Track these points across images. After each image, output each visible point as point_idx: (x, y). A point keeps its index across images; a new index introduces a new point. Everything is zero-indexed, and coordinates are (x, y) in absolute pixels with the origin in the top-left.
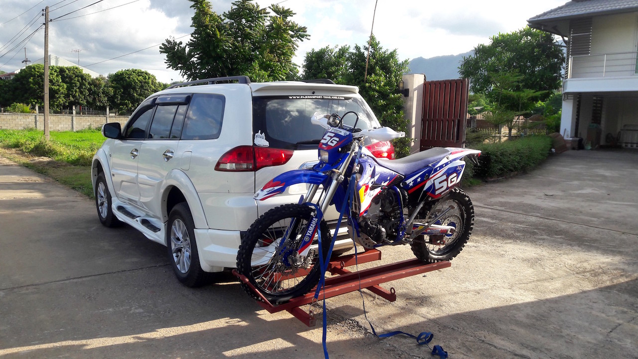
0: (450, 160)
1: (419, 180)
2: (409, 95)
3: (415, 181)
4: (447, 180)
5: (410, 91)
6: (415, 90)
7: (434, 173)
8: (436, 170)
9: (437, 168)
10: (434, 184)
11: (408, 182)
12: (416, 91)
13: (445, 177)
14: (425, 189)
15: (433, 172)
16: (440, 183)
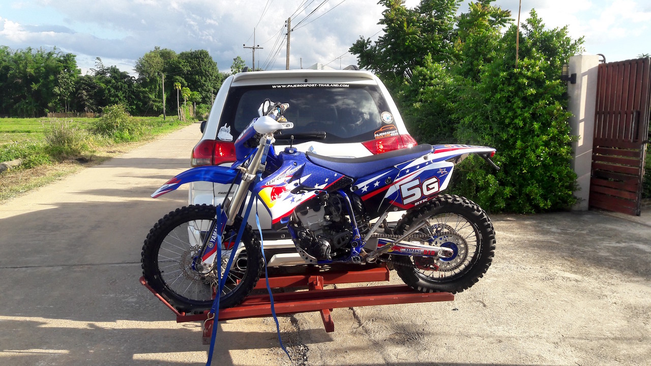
0: (429, 160)
1: (377, 184)
2: (577, 82)
3: (371, 185)
4: (420, 186)
5: (577, 76)
6: (584, 74)
7: (400, 176)
8: (404, 173)
9: (407, 170)
10: (400, 191)
11: (360, 186)
12: (586, 76)
13: (417, 182)
14: (387, 196)
15: (398, 176)
16: (409, 189)
